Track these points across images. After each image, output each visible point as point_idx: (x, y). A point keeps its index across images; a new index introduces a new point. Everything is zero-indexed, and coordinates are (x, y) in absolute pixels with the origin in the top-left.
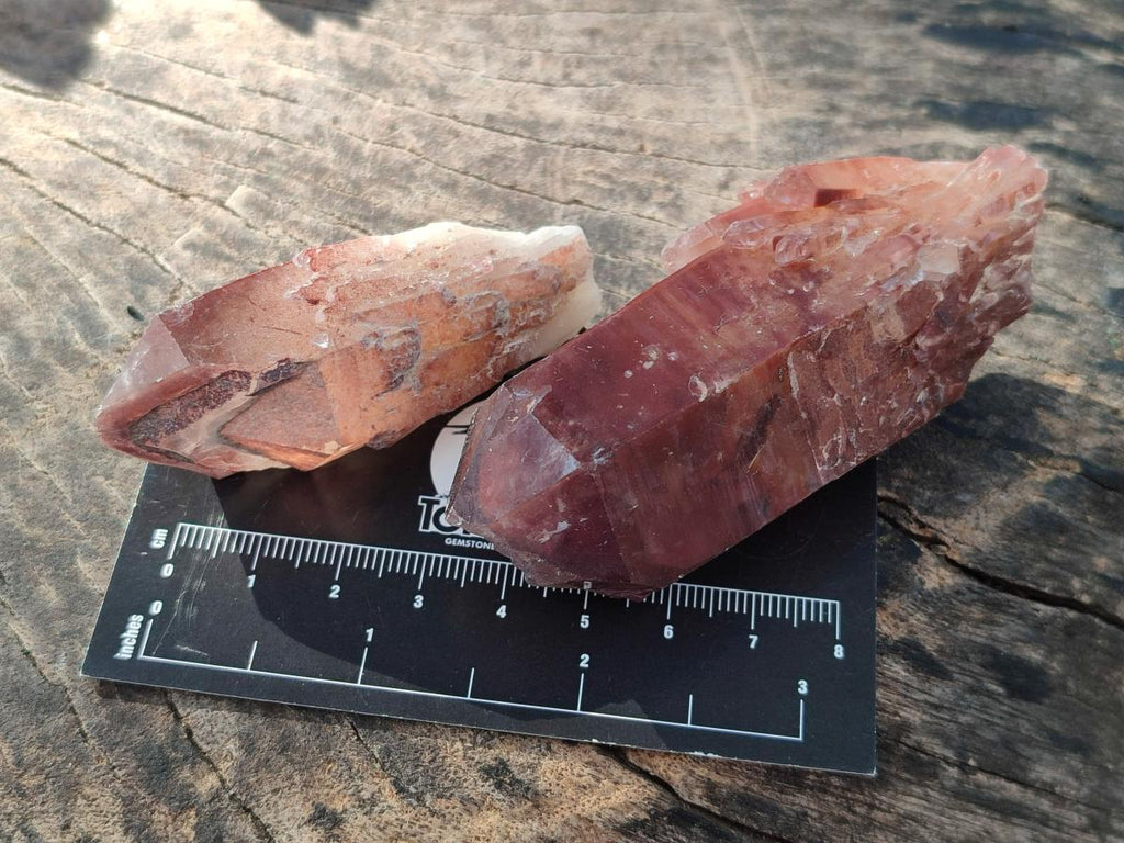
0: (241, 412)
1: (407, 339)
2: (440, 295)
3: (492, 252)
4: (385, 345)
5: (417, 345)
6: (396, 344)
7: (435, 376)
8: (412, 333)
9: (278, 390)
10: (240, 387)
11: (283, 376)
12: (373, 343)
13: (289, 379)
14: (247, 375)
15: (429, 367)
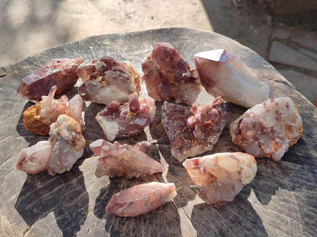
0: (125, 208)
1: (148, 199)
2: (153, 193)
3: (161, 187)
4: (145, 200)
5: (150, 200)
6: (147, 199)
7: (152, 204)
8: (149, 198)
9: (130, 206)
10: (126, 205)
11: (131, 203)
12: (144, 199)
13: (132, 204)
14: (127, 203)
15: (151, 203)
